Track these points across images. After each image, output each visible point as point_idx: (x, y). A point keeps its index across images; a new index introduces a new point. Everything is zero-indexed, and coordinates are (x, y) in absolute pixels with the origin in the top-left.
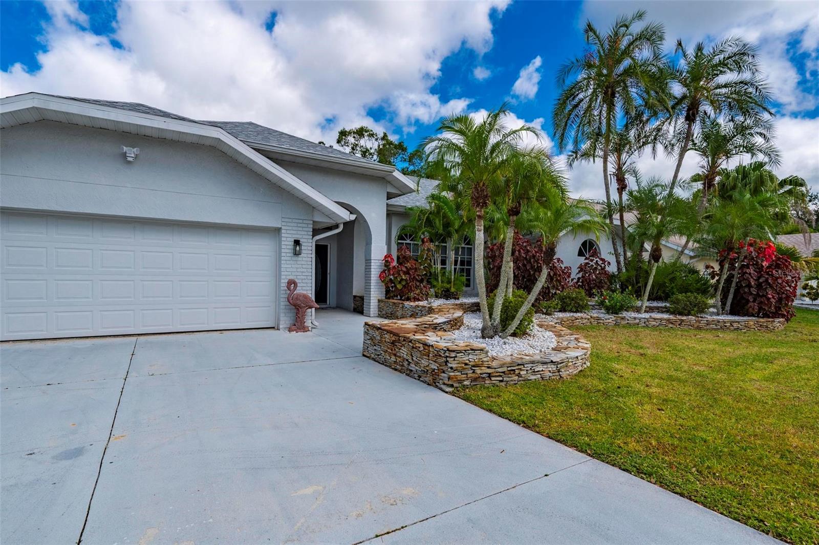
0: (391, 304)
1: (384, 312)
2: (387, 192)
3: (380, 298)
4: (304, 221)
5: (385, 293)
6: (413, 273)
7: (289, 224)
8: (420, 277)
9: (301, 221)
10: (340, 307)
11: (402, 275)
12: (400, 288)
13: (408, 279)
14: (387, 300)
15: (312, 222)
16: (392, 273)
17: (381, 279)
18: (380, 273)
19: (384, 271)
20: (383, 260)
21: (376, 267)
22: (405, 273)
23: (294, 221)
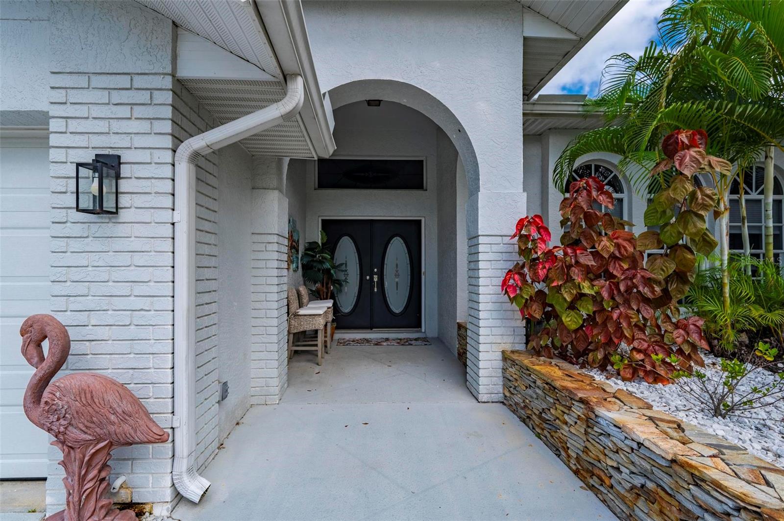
0: (539, 382)
1: (518, 399)
2: (525, 39)
3: (508, 348)
4: (139, 82)
5: (524, 331)
6: (624, 271)
7: (74, 96)
8: (657, 289)
9: (125, 81)
10: (438, 342)
11: (578, 279)
12: (574, 327)
13: (605, 295)
14: (527, 361)
15: (168, 82)
16: (542, 273)
17: (506, 292)
18: (502, 275)
19: (517, 270)
20: (514, 236)
21: (491, 256)
22: (591, 274)
23: (97, 81)
